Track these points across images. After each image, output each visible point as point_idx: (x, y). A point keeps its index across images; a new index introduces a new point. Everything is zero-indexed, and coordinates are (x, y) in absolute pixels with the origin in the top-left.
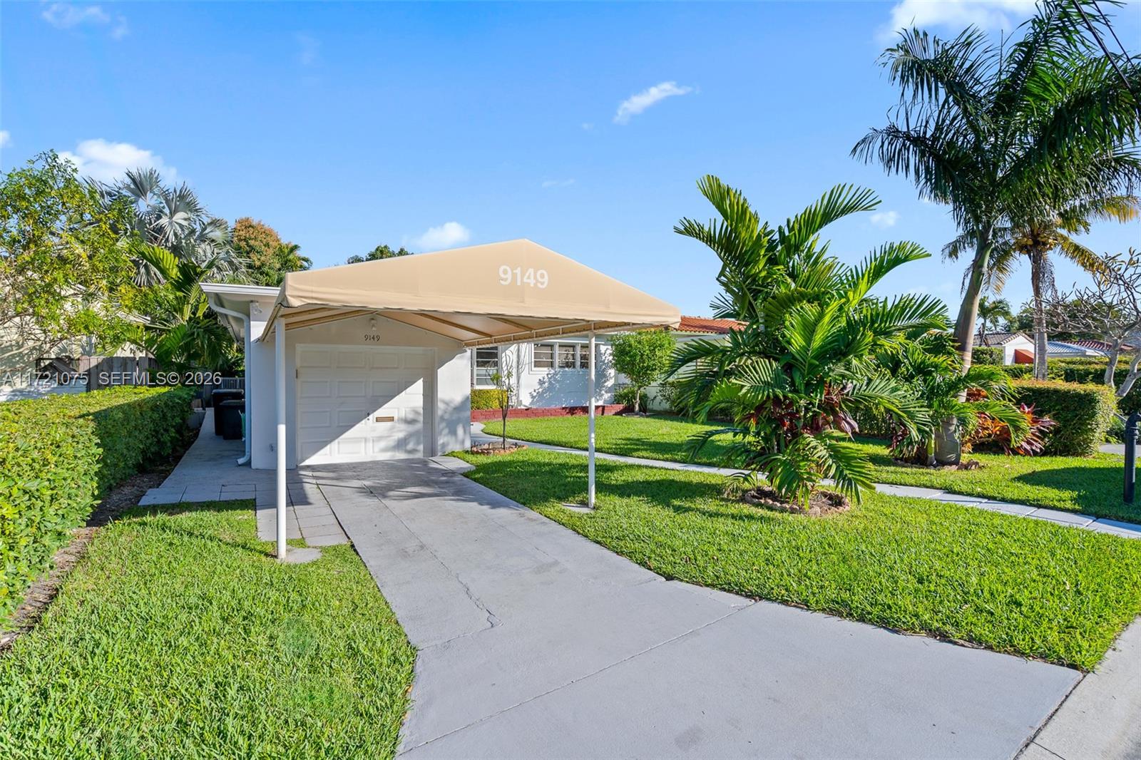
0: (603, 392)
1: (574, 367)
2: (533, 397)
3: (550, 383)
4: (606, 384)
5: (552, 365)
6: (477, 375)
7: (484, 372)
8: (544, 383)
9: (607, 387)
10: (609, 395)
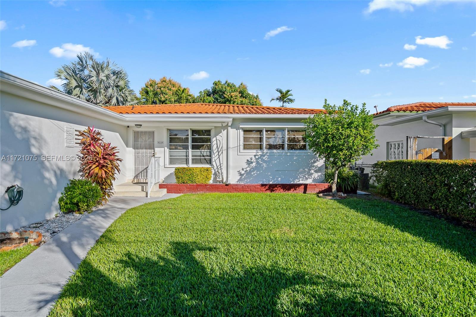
0: (312, 171)
1: (283, 148)
2: (241, 175)
3: (258, 163)
4: (315, 164)
5: (261, 148)
6: (193, 156)
7: (199, 154)
8: (252, 163)
9: (316, 167)
10: (320, 174)
